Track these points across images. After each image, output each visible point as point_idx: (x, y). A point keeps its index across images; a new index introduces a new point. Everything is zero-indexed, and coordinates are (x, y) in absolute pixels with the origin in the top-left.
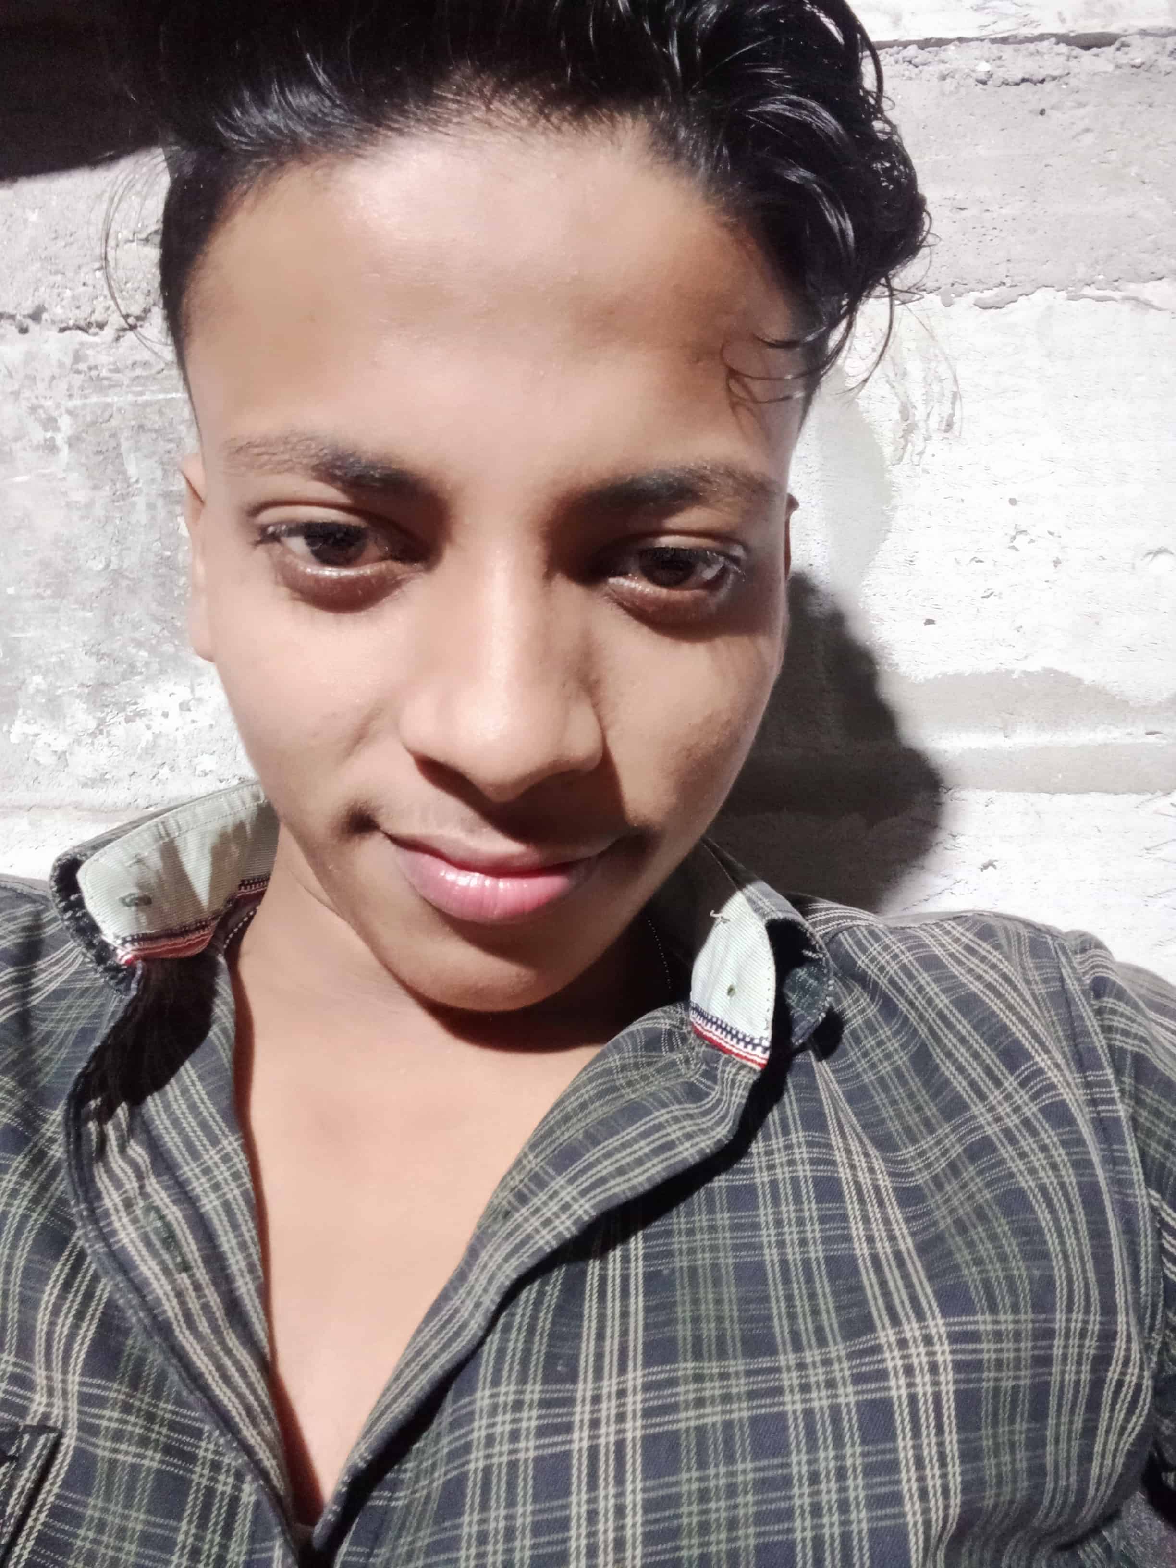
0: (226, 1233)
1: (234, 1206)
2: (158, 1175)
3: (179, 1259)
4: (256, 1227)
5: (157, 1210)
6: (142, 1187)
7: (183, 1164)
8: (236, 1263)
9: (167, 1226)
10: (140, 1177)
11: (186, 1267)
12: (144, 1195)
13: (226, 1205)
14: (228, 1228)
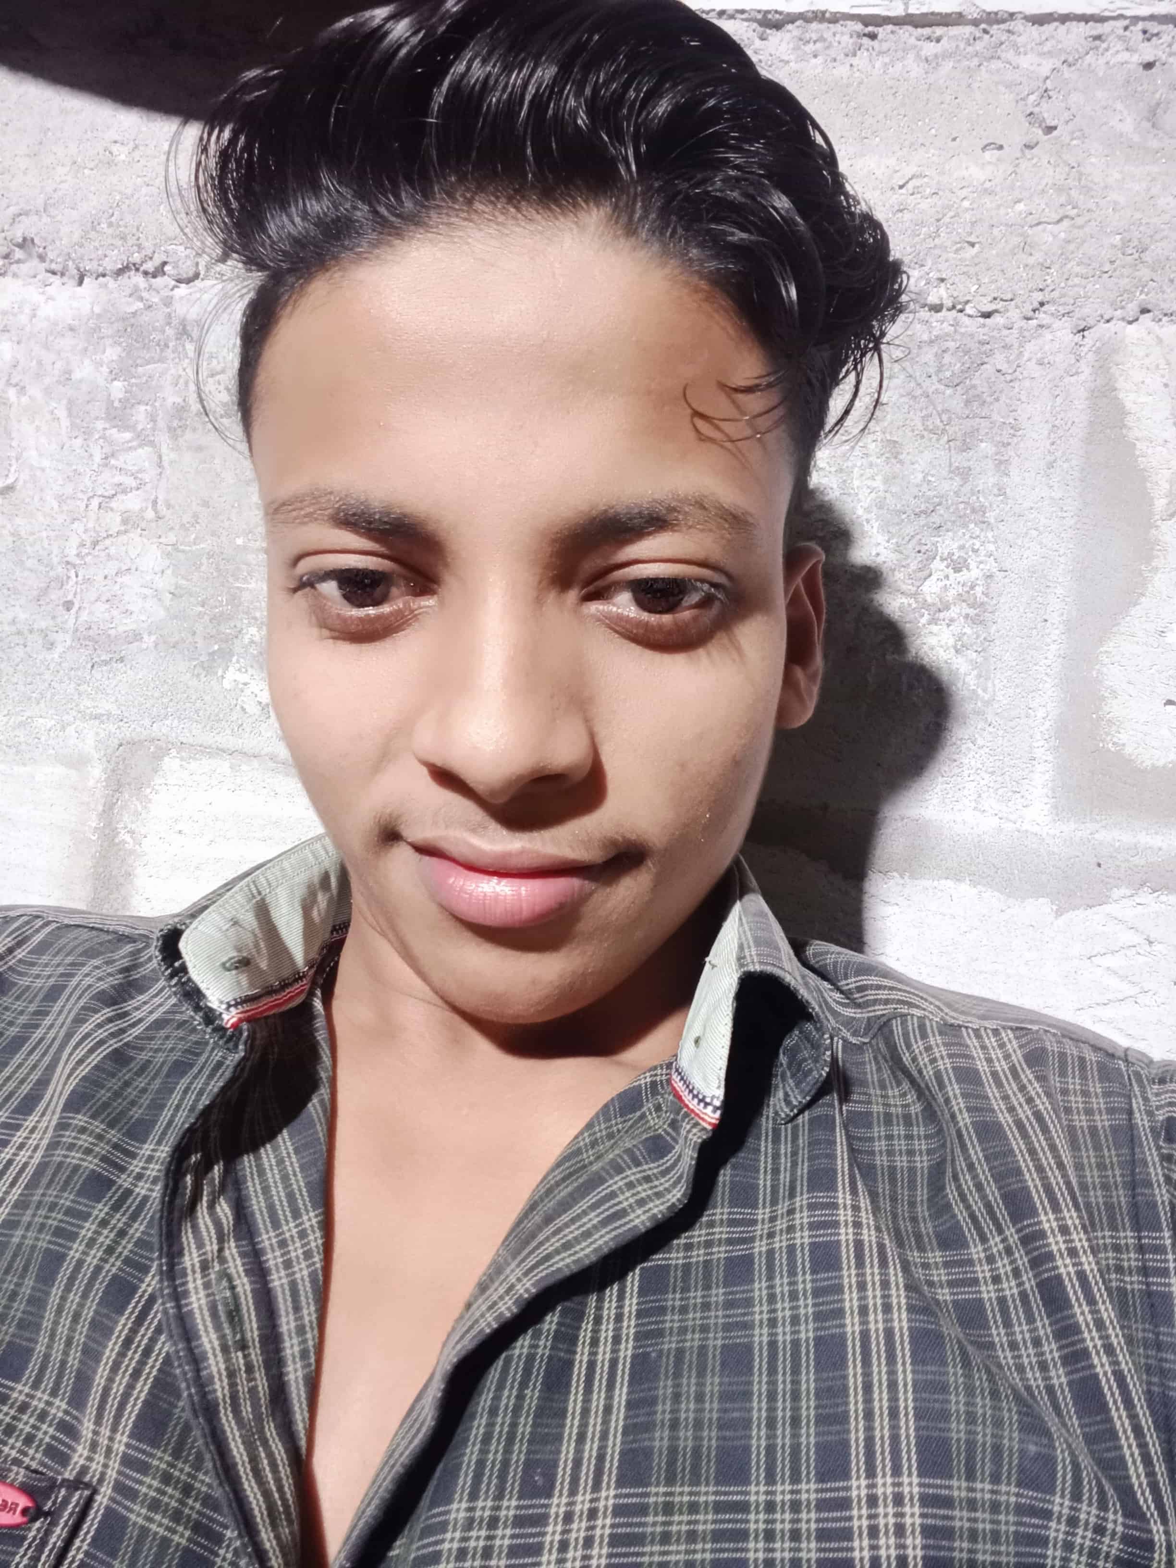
0: (287, 1314)
1: (300, 1287)
2: (237, 1240)
3: (238, 1337)
4: (317, 1311)
5: (230, 1279)
6: (221, 1250)
7: (263, 1231)
8: (291, 1347)
9: (235, 1297)
10: (221, 1239)
11: (243, 1346)
12: (222, 1260)
13: (293, 1285)
14: (290, 1310)
